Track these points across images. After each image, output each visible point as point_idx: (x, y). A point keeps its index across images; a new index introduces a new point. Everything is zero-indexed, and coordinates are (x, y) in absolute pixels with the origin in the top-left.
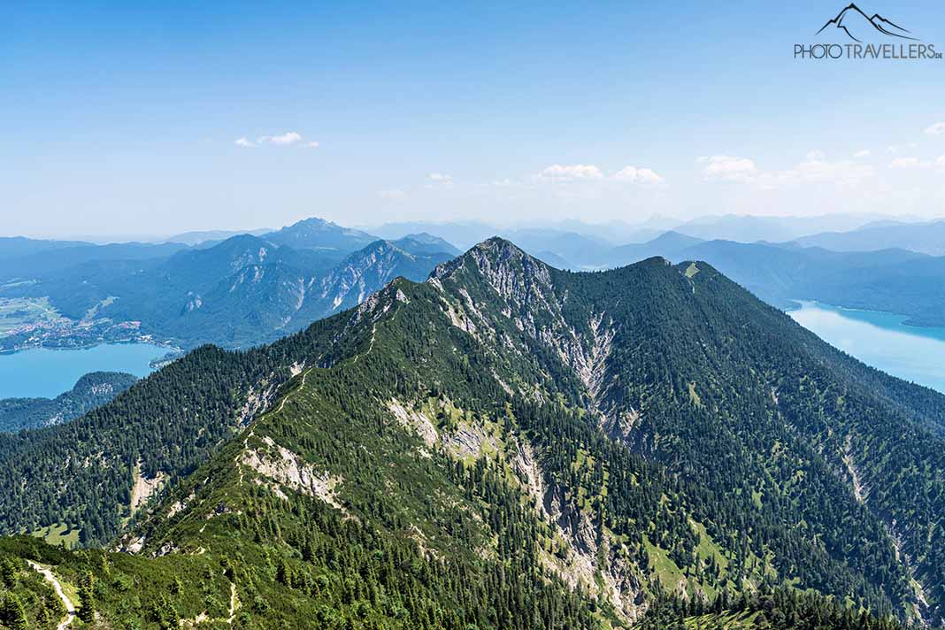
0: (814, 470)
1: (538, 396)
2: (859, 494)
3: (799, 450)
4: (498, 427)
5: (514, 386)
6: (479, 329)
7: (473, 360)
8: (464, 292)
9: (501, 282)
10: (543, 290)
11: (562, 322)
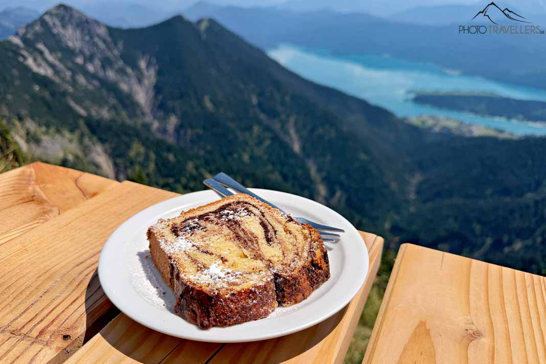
0: (275, 138)
1: (105, 114)
2: (297, 147)
3: (267, 129)
4: (75, 136)
5: (85, 109)
6: (57, 72)
7: (53, 94)
8: (41, 46)
9: (71, 37)
10: (104, 41)
11: (121, 63)
